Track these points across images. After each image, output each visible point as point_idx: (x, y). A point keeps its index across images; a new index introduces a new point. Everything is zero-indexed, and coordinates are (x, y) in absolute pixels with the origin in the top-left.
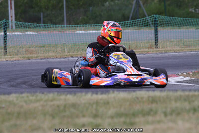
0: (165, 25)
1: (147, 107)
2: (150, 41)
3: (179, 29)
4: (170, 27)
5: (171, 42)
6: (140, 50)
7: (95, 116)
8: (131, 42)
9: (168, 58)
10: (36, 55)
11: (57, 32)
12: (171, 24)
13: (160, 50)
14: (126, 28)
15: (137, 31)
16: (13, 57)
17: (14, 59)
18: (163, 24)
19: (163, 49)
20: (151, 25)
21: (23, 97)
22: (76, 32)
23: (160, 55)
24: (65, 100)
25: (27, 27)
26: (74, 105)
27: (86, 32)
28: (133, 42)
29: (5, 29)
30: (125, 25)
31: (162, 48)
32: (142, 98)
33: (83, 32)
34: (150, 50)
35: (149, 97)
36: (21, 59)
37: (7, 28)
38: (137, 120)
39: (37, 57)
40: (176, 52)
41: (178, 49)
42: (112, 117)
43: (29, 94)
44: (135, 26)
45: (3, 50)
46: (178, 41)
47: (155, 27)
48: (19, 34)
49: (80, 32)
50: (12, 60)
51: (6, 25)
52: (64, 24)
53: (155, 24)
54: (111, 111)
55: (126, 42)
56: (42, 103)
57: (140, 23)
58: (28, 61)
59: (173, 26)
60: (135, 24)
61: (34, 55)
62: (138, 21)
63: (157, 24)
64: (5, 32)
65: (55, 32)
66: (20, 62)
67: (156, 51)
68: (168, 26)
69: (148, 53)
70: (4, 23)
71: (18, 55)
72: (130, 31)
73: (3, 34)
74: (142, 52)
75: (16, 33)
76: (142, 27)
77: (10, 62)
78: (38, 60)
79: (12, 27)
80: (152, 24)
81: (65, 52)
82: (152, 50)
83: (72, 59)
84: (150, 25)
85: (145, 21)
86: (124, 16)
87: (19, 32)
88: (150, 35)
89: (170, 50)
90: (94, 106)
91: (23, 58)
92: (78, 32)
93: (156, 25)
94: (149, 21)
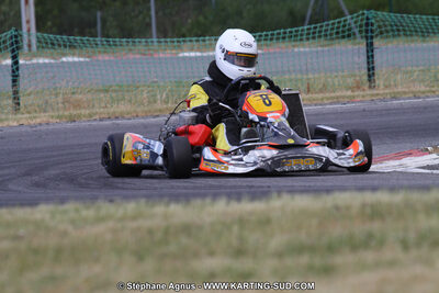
0: (391, 34)
1: (360, 229)
2: (357, 72)
3: (424, 41)
4: (403, 38)
5: (407, 73)
6: (333, 95)
7: (239, 252)
8: (311, 76)
9: (401, 110)
10: (87, 112)
11: (138, 56)
12: (404, 30)
13: (381, 92)
14: (298, 43)
15: (326, 49)
16: (35, 117)
17: (38, 121)
18: (387, 32)
19: (387, 91)
20: (358, 35)
21: (65, 212)
22: (181, 55)
23: (381, 105)
24: (166, 217)
25: (65, 46)
26: (187, 229)
27: (205, 54)
28: (316, 76)
29: (13, 51)
30: (296, 36)
31: (386, 87)
32: (348, 208)
33: (198, 54)
34: (356, 93)
35: (364, 206)
36: (54, 121)
37: (18, 48)
38: (338, 260)
39: (90, 116)
40: (419, 98)
41: (423, 89)
42: (280, 255)
43: (78, 205)
44: (320, 37)
45: (10, 101)
46: (423, 71)
47: (367, 38)
48: (47, 61)
49: (192, 54)
50: (32, 122)
51: (17, 42)
52: (151, 37)
53: (367, 31)
54: (277, 242)
55: (299, 76)
56: (111, 224)
57: (332, 29)
58: (70, 125)
59: (411, 35)
60: (320, 32)
61: (83, 111)
62: (328, 25)
63: (372, 31)
64: (14, 57)
65: (131, 56)
66: (51, 127)
67: (373, 95)
68: (399, 35)
69: (352, 100)
70: (11, 38)
71: (45, 111)
72: (307, 49)
73: (9, 62)
74: (337, 98)
75: (41, 61)
76: (338, 38)
77: (29, 129)
78: (94, 123)
79: (29, 46)
80: (360, 32)
81: (155, 102)
82: (362, 93)
84: (354, 34)
85: (344, 26)
86: (291, 13)
87: (47, 57)
88: (356, 59)
89: (405, 93)
90: (235, 229)
91: (58, 117)
92: (186, 54)
93: (369, 33)
94: (353, 25)
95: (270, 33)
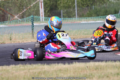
22: (81, 22)
29: (32, 21)
51: (33, 19)
64: (32, 23)
70: (32, 18)
83: (74, 40)
95: (103, 16)
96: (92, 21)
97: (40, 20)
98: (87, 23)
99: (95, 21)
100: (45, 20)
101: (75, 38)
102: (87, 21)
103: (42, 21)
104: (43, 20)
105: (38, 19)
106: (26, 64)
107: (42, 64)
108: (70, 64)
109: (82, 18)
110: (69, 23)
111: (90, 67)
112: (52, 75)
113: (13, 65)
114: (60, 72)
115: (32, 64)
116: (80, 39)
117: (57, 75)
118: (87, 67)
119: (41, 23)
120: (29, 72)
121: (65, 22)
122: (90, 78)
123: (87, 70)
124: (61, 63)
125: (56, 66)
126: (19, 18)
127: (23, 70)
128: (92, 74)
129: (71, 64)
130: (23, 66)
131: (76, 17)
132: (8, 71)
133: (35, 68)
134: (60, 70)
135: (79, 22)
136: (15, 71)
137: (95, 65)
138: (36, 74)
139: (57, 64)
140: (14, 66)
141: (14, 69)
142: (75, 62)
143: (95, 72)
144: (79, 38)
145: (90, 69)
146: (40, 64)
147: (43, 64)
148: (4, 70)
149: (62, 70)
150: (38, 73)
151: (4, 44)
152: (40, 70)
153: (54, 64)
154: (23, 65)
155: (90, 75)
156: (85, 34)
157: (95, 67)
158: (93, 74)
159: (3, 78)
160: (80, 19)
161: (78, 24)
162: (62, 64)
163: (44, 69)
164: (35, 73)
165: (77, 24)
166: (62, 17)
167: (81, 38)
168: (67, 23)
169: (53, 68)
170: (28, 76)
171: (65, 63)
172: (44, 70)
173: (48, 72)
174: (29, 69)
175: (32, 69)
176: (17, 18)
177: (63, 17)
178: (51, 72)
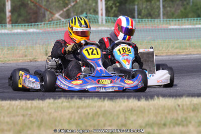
22: (170, 27)
48: (106, 28)
96: (188, 25)
97: (98, 22)
98: (179, 29)
99: (193, 24)
100: (106, 21)
101: (158, 53)
102: (179, 25)
103: (102, 23)
104: (104, 22)
105: (95, 19)
106: (72, 97)
107: (100, 99)
108: (148, 99)
109: (171, 20)
110: (148, 28)
111: (183, 106)
112: (118, 118)
113: (50, 99)
114: (131, 114)
115: (83, 99)
116: (166, 55)
117: (125, 118)
118: (179, 106)
119: (100, 26)
120: (78, 111)
121: (142, 26)
122: (183, 126)
123: (179, 112)
124: (133, 98)
125: (124, 102)
126: (63, 18)
127: (68, 108)
128: (186, 119)
129: (150, 100)
130: (67, 102)
131: (160, 19)
132: (41, 110)
133: (88, 106)
134: (132, 110)
135: (165, 26)
136: (53, 111)
137: (193, 102)
138: (91, 115)
139: (126, 100)
140: (52, 101)
141: (52, 105)
142: (158, 96)
143: (192, 114)
144: (164, 54)
145: (183, 109)
146: (96, 99)
147: (102, 99)
148: (36, 107)
149: (135, 110)
150: (93, 115)
151: (36, 61)
152: (96, 109)
153: (121, 100)
154: (67, 100)
155: (183, 120)
156: (176, 48)
157: (192, 107)
158: (189, 119)
159: (32, 122)
160: (166, 21)
161: (164, 29)
162: (135, 99)
163: (104, 107)
164: (89, 114)
165: (161, 29)
166: (136, 17)
167: (169, 54)
168: (145, 28)
169: (119, 107)
170: (77, 118)
171: (141, 97)
172: (103, 109)
173: (111, 113)
174: (78, 108)
175: (82, 107)
176: (59, 17)
177: (138, 18)
178: (115, 113)
